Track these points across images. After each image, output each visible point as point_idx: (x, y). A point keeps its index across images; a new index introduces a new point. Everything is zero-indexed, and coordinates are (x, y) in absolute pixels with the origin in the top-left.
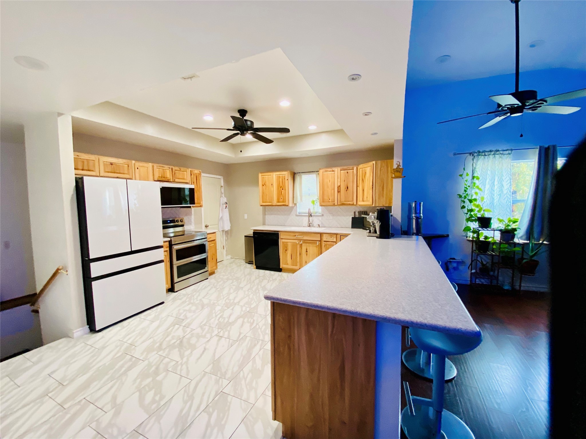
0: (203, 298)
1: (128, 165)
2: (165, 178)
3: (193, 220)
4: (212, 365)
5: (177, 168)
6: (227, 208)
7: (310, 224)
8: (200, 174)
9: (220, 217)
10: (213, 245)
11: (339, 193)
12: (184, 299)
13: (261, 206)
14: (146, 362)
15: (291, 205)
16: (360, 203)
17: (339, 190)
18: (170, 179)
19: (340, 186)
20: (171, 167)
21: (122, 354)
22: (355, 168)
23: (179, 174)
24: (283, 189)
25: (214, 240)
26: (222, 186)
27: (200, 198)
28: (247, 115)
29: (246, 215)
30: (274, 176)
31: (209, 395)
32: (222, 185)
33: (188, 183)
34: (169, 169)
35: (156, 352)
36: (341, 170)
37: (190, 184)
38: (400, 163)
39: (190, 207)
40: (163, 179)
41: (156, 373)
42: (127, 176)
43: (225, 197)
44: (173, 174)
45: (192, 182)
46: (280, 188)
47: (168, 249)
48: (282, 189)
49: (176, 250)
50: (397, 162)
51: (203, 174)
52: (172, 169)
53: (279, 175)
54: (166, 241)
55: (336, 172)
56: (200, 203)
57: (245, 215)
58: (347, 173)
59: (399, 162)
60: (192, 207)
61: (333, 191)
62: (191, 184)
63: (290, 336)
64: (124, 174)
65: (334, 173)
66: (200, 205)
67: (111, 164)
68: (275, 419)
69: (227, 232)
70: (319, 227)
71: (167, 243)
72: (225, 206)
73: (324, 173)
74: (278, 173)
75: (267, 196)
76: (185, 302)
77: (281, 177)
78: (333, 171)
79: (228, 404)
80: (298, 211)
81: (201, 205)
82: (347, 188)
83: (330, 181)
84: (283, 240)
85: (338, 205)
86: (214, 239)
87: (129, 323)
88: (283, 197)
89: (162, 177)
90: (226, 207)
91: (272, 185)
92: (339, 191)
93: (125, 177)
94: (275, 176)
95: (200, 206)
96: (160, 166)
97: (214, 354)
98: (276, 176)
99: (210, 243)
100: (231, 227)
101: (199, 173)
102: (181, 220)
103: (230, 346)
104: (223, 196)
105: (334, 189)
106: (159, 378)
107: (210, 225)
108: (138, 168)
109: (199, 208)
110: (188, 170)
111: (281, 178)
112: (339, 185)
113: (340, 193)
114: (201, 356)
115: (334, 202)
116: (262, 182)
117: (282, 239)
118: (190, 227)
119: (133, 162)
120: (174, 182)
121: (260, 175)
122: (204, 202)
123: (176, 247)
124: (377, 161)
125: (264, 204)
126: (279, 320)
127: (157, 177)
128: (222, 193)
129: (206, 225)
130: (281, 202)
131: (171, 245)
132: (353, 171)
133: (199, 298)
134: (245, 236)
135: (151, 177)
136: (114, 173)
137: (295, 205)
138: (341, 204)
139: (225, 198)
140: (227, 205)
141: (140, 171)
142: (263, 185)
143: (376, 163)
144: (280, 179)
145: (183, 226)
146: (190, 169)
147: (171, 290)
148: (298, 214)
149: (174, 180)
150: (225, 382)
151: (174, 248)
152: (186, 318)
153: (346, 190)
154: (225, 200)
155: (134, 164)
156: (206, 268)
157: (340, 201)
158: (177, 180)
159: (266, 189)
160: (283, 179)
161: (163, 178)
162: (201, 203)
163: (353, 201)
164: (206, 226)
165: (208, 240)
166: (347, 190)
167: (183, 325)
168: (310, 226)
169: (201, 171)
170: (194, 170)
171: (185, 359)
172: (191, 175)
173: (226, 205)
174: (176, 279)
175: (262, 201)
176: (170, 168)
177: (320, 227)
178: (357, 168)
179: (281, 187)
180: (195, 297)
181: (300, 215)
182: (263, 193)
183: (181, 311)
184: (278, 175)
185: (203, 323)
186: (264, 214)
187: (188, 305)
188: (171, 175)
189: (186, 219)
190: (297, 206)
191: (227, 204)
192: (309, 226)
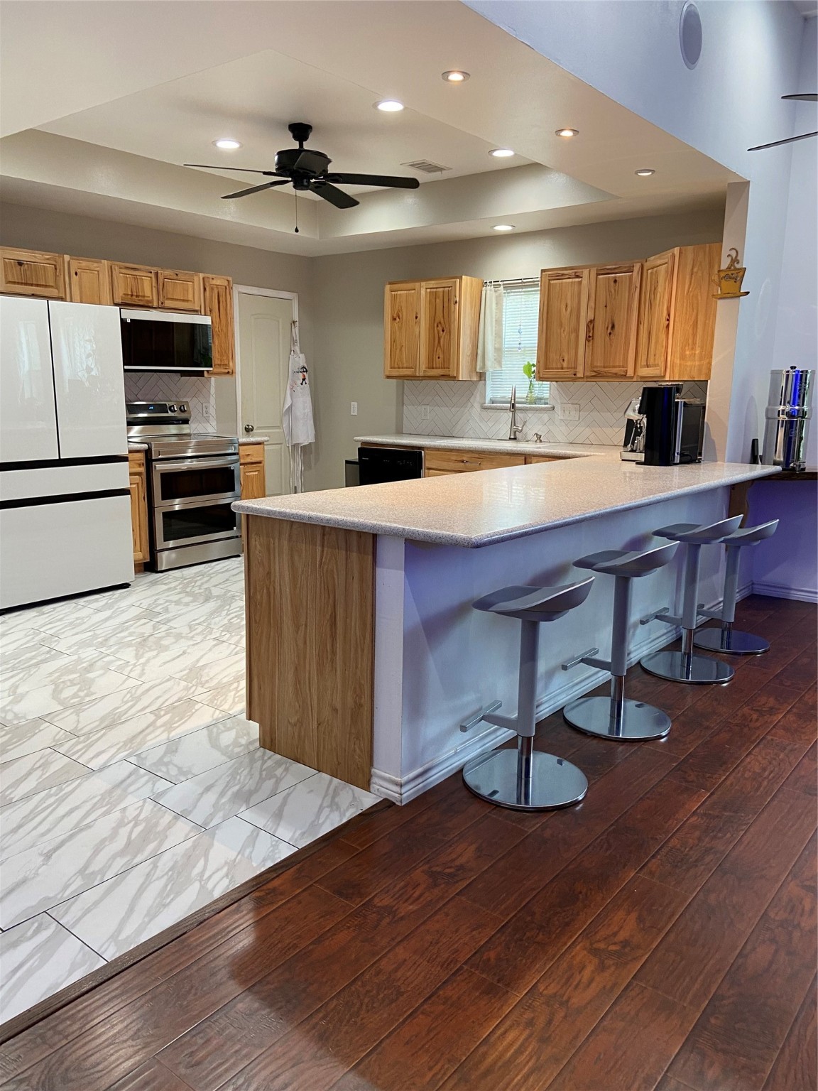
0: (215, 586)
1: (55, 265)
2: (140, 298)
3: (212, 411)
4: (188, 671)
5: (168, 272)
6: (307, 382)
7: (515, 432)
8: (228, 288)
9: (287, 407)
10: (254, 473)
11: (589, 341)
12: (173, 585)
13: (388, 377)
14: (75, 657)
15: (463, 375)
16: (644, 372)
17: (590, 332)
18: (152, 301)
19: (592, 321)
20: (153, 270)
21: (36, 644)
22: (637, 267)
23: (174, 288)
24: (443, 331)
25: (260, 462)
26: (294, 322)
27: (229, 352)
28: (311, 136)
29: (356, 404)
30: (423, 292)
31: (167, 700)
32: (296, 318)
33: (197, 311)
34: (149, 275)
35: (95, 648)
36: (598, 274)
37: (203, 313)
38: (737, 252)
39: (201, 374)
40: (135, 300)
41: (89, 669)
42: (54, 292)
43: (301, 352)
44: (160, 288)
45: (208, 309)
46: (438, 326)
47: (143, 469)
48: (440, 329)
49: (161, 474)
50: (731, 250)
51: (238, 289)
52: (157, 274)
53: (435, 290)
54: (138, 449)
55: (585, 282)
56: (226, 366)
57: (352, 403)
58: (615, 281)
59: (733, 249)
60: (205, 373)
61: (573, 336)
62: (205, 315)
63: (269, 573)
64: (46, 286)
65: (580, 282)
66: (226, 371)
67: (20, 264)
68: (250, 718)
69: (306, 449)
70: (538, 441)
71: (141, 456)
72: (301, 377)
73: (552, 282)
74: (432, 284)
75: (403, 349)
76: (175, 588)
77: (441, 294)
78: (577, 277)
79: (194, 711)
80: (489, 395)
81: (230, 371)
82: (613, 327)
83: (567, 306)
84: (431, 471)
85: (586, 378)
86: (258, 460)
87: (55, 609)
88: (443, 353)
89: (132, 295)
90: (304, 379)
91: (416, 317)
92: (590, 337)
93: (45, 294)
94: (426, 291)
95: (228, 373)
96: (127, 268)
97: (198, 661)
98: (428, 290)
99: (249, 468)
100: (316, 436)
101: (226, 284)
102: (182, 408)
103: (233, 653)
104: (297, 349)
105: (577, 331)
106: (91, 675)
107: (259, 428)
108: (76, 274)
109: (228, 377)
110: (196, 278)
111: (441, 298)
112: (591, 317)
113: (591, 343)
114: (174, 659)
115: (575, 368)
116: (393, 310)
117: (429, 469)
118: (205, 427)
119: (67, 258)
120: (161, 307)
121: (388, 287)
122: (238, 364)
123: (161, 467)
124: (683, 248)
125: (395, 373)
126: (256, 546)
127: (121, 294)
128: (294, 342)
129: (248, 426)
130: (436, 368)
131: (149, 461)
132: (631, 277)
133: (206, 586)
134: (347, 462)
135: (106, 296)
136: (26, 284)
137: (480, 377)
138: (594, 374)
139: (302, 356)
140: (305, 373)
141: (80, 279)
142: (395, 319)
143: (680, 252)
144: (437, 300)
145: (186, 421)
146: (201, 275)
147: (149, 566)
148: (487, 404)
149: (160, 303)
150: (200, 690)
151: (157, 469)
152: (167, 610)
153: (609, 331)
154: (300, 360)
155: (69, 263)
156: (235, 528)
157: (591, 364)
158: (168, 304)
159: (400, 328)
160: (446, 300)
161: (134, 297)
162: (231, 364)
163: (625, 365)
164: (248, 430)
165: (242, 461)
166: (610, 334)
167: (157, 620)
168: (515, 439)
169: (230, 279)
170: (214, 276)
171: (142, 661)
172: (205, 289)
173: (304, 376)
174: (160, 544)
175: (391, 364)
176: (151, 272)
177: (541, 441)
178: (642, 267)
179: (440, 323)
180: (198, 583)
181: (491, 408)
182: (393, 341)
183: (161, 601)
184: (432, 290)
185: (197, 622)
186: (401, 403)
187: (179, 593)
188: (154, 290)
189: (193, 405)
190: (485, 380)
191: (307, 371)
192: (512, 437)
